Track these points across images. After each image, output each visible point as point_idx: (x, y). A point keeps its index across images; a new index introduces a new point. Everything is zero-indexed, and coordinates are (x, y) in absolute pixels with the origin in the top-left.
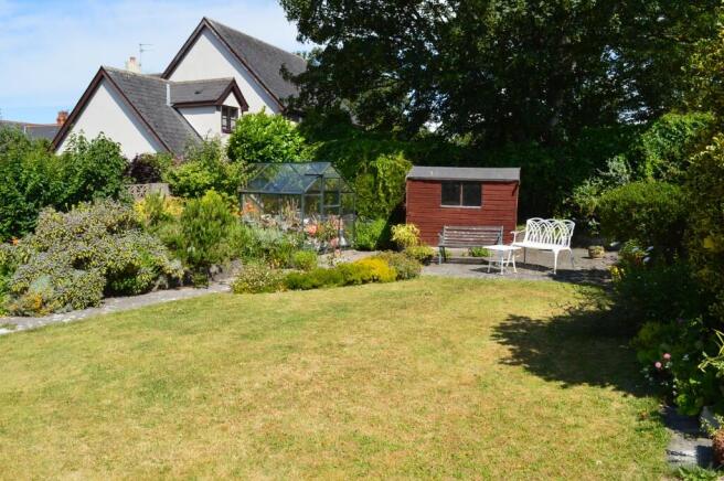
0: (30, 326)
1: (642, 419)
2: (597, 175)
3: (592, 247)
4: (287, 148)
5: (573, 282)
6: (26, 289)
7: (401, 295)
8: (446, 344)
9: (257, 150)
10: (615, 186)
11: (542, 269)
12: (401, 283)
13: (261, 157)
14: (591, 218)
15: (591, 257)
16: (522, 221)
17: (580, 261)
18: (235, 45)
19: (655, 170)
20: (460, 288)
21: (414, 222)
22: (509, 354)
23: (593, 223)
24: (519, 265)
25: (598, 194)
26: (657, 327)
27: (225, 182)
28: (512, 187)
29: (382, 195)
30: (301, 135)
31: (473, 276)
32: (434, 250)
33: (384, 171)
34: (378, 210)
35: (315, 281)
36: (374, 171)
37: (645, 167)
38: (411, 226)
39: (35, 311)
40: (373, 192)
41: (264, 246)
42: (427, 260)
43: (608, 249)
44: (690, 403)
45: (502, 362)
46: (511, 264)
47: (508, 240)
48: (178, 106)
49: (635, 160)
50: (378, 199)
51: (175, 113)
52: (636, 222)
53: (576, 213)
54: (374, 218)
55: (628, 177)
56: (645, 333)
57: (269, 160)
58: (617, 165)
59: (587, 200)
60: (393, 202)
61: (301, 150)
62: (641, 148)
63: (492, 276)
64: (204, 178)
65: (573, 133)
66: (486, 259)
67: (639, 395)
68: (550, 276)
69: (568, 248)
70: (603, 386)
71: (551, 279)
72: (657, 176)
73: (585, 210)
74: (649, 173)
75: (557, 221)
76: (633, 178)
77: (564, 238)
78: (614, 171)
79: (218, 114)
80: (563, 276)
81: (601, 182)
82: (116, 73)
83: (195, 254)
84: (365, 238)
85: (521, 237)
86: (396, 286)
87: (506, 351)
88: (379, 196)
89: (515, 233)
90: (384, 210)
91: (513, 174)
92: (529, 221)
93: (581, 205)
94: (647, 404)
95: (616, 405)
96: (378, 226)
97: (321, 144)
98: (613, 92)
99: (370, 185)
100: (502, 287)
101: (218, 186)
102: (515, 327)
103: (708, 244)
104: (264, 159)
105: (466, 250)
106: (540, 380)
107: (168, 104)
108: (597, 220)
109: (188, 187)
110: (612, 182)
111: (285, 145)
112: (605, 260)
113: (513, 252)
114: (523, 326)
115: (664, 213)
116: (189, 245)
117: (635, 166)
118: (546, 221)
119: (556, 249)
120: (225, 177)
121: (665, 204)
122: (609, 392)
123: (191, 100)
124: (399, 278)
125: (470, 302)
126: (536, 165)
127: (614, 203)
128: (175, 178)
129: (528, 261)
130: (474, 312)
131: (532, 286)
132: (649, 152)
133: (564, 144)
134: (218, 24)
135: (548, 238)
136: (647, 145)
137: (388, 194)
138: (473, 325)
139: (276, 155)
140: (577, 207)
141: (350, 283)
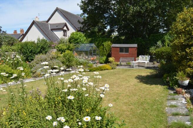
0: (39, 79)
1: (164, 88)
2: (155, 45)
3: (154, 62)
4: (82, 40)
5: (150, 69)
6: (36, 72)
7: (113, 72)
8: (126, 80)
9: (76, 41)
10: (159, 48)
11: (143, 67)
12: (113, 70)
13: (77, 42)
14: (153, 55)
15: (154, 64)
16: (138, 56)
17: (151, 65)
18: (65, 14)
19: (168, 44)
20: (126, 70)
21: (113, 57)
22: (139, 81)
23: (154, 56)
24: (138, 66)
25: (155, 50)
26: (167, 75)
27: (70, 48)
28: (136, 48)
29: (105, 51)
30: (85, 37)
31: (128, 68)
32: (119, 63)
33: (106, 45)
34: (104, 54)
35: (94, 70)
36: (103, 45)
37: (166, 43)
38: (113, 58)
39: (39, 76)
40: (103, 50)
41: (81, 63)
42: (118, 65)
43: (157, 62)
44: (172, 85)
45: (138, 82)
46: (136, 66)
47: (135, 60)
48: (52, 30)
49: (163, 42)
50: (104, 52)
51: (52, 31)
52: (163, 56)
53: (150, 54)
54: (103, 56)
55: (162, 46)
56: (165, 76)
57: (79, 43)
58: (159, 43)
59: (152, 51)
60: (108, 52)
61: (85, 40)
62: (164, 39)
63: (132, 68)
64: (65, 47)
65: (149, 36)
66: (130, 65)
67: (164, 85)
68: (145, 68)
69: (149, 62)
70: (157, 85)
71: (145, 69)
72: (168, 45)
73: (152, 53)
74: (166, 45)
75: (146, 56)
76: (163, 46)
77: (148, 60)
78: (158, 44)
79: (62, 32)
80: (148, 68)
81: (155, 47)
82: (37, 22)
83: (68, 64)
84: (101, 61)
85: (138, 60)
86: (112, 71)
87: (138, 81)
88: (104, 51)
89: (137, 59)
90: (106, 54)
91: (136, 45)
92: (140, 56)
93: (151, 52)
94: (165, 87)
95: (160, 87)
96: (104, 58)
97: (90, 39)
98: (158, 25)
99: (102, 48)
100: (135, 70)
101: (68, 49)
102: (139, 77)
103: (175, 58)
104: (78, 43)
105: (125, 63)
106: (146, 84)
107: (50, 29)
108: (155, 56)
109: (61, 50)
110: (158, 47)
111: (82, 39)
112: (157, 64)
113: (136, 63)
114: (141, 77)
115: (169, 54)
116: (67, 62)
117: (163, 43)
118: (144, 56)
119: (146, 62)
120: (69, 47)
121: (169, 52)
122: (158, 86)
123: (56, 28)
124: (112, 69)
125: (129, 73)
126: (141, 43)
127: (159, 52)
128: (58, 47)
129: (140, 65)
130: (130, 75)
131: (141, 70)
132: (166, 40)
133: (147, 38)
134: (60, 9)
135: (144, 60)
136: (166, 38)
137: (107, 51)
138: (131, 77)
139: (80, 42)
140: (150, 53)
141: (102, 70)
